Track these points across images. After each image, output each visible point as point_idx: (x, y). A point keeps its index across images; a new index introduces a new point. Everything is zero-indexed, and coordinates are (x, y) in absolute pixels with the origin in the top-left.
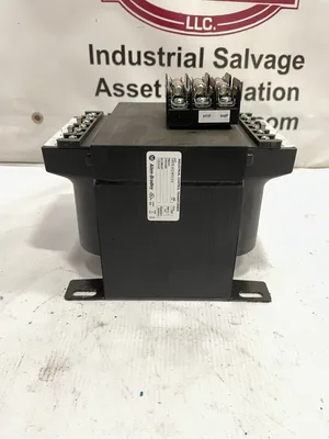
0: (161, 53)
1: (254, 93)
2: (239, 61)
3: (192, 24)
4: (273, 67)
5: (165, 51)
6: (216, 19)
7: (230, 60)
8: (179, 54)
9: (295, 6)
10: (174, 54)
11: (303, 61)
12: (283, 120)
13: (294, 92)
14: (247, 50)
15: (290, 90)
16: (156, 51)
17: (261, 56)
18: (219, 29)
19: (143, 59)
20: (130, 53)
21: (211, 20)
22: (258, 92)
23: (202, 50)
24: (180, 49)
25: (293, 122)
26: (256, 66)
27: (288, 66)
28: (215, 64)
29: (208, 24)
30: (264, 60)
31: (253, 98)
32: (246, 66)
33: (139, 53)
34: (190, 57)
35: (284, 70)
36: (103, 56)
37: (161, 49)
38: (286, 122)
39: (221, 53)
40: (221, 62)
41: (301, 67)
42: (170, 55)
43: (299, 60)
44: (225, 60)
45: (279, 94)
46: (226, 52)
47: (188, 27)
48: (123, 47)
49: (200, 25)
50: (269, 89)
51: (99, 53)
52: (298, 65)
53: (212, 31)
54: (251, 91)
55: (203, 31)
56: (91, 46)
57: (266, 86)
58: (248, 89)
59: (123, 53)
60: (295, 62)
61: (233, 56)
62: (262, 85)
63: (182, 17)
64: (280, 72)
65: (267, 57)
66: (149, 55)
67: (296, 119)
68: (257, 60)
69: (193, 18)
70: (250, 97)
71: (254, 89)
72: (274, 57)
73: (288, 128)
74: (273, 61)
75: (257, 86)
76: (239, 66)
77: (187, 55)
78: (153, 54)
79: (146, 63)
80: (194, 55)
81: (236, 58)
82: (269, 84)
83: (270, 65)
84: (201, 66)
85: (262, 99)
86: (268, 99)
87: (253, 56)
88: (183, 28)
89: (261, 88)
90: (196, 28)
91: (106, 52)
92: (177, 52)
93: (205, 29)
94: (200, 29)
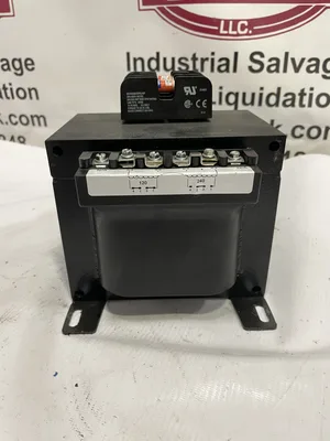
0: (194, 58)
1: (293, 100)
2: (278, 65)
3: (226, 28)
4: (317, 71)
5: (199, 56)
6: (252, 23)
7: (266, 64)
8: (213, 60)
10: (207, 59)
12: (327, 129)
14: (287, 54)
16: (190, 57)
17: (303, 60)
18: (256, 32)
19: (177, 65)
20: (165, 59)
21: (246, 23)
22: (298, 98)
23: (236, 54)
24: (213, 54)
26: (297, 70)
28: (251, 69)
29: (243, 27)
30: (306, 64)
31: (293, 105)
32: (285, 71)
33: (173, 59)
34: (224, 62)
35: (328, 75)
36: (139, 62)
37: (194, 55)
39: (257, 57)
40: (257, 67)
42: (203, 60)
44: (262, 64)
45: (323, 101)
46: (262, 55)
47: (222, 31)
48: (158, 54)
49: (235, 28)
50: (311, 95)
51: (135, 60)
53: (248, 34)
54: (290, 97)
55: (238, 35)
56: (128, 54)
57: (307, 91)
58: (286, 95)
59: (158, 60)
61: (270, 60)
62: (303, 90)
63: (216, 22)
64: (324, 77)
65: (310, 60)
66: (183, 61)
68: (297, 64)
69: (227, 22)
70: (289, 103)
71: (293, 95)
72: (317, 60)
74: (317, 65)
75: (297, 92)
76: (277, 70)
77: (221, 60)
78: (186, 59)
79: (180, 69)
80: (227, 60)
81: (274, 62)
82: (312, 89)
83: (312, 69)
84: (235, 70)
85: (302, 105)
86: (310, 105)
87: (293, 60)
88: (217, 32)
89: (302, 94)
90: (231, 32)
91: (142, 60)
92: (210, 57)
93: (240, 32)
94: (235, 33)
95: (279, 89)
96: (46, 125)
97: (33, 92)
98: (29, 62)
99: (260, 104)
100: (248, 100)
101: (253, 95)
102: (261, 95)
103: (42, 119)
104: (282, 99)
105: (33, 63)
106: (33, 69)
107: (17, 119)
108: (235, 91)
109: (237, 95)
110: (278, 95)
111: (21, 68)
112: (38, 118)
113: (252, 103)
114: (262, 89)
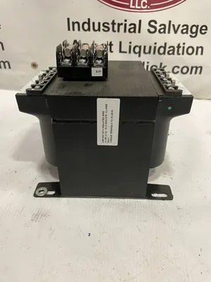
0: (113, 23)
1: (174, 50)
2: (165, 28)
3: (134, 4)
4: (187, 33)
5: (116, 22)
6: (150, 2)
7: (158, 28)
8: (125, 25)
10: (122, 24)
11: (206, 29)
12: (192, 68)
13: (200, 50)
14: (170, 22)
15: (198, 48)
16: (110, 22)
17: (179, 25)
18: (152, 8)
19: (102, 27)
20: (94, 23)
21: (146, 2)
22: (176, 49)
23: (140, 21)
24: (126, 21)
25: (199, 69)
26: (176, 32)
27: (196, 32)
28: (149, 30)
30: (181, 28)
31: (173, 53)
32: (169, 32)
33: (99, 23)
34: (133, 26)
35: (194, 35)
36: (76, 25)
37: (113, 21)
38: (194, 69)
39: (153, 24)
40: (152, 30)
41: (205, 33)
42: (119, 25)
43: (204, 28)
44: (155, 28)
45: (190, 51)
46: (156, 23)
47: (131, 6)
48: (89, 19)
49: (139, 5)
50: (184, 47)
51: (73, 23)
52: (203, 32)
53: (147, 9)
54: (172, 49)
55: (141, 9)
56: (68, 19)
57: (181, 45)
58: (170, 47)
59: (89, 24)
60: (201, 30)
61: (160, 26)
62: (179, 44)
63: (128, 0)
64: (191, 36)
65: (183, 26)
66: (106, 25)
67: (201, 67)
68: (176, 27)
70: (171, 52)
71: (173, 47)
72: (187, 26)
73: (196, 73)
74: (187, 29)
75: (176, 46)
76: (164, 32)
77: (130, 25)
78: (108, 24)
79: (103, 30)
80: (135, 25)
81: (163, 27)
82: (184, 44)
83: (185, 31)
84: (139, 32)
85: (178, 54)
86: (183, 54)
87: (174, 25)
88: (128, 7)
89: (179, 47)
90: (137, 7)
91: (78, 23)
92: (124, 23)
93: (143, 7)
94: (139, 7)
95: (166, 44)
96: (10, 68)
99: (154, 53)
100: (147, 51)
101: (150, 47)
102: (155, 47)
103: (7, 64)
104: (167, 50)
108: (139, 45)
109: (140, 47)
110: (165, 48)
112: (4, 63)
113: (149, 52)
114: (156, 43)
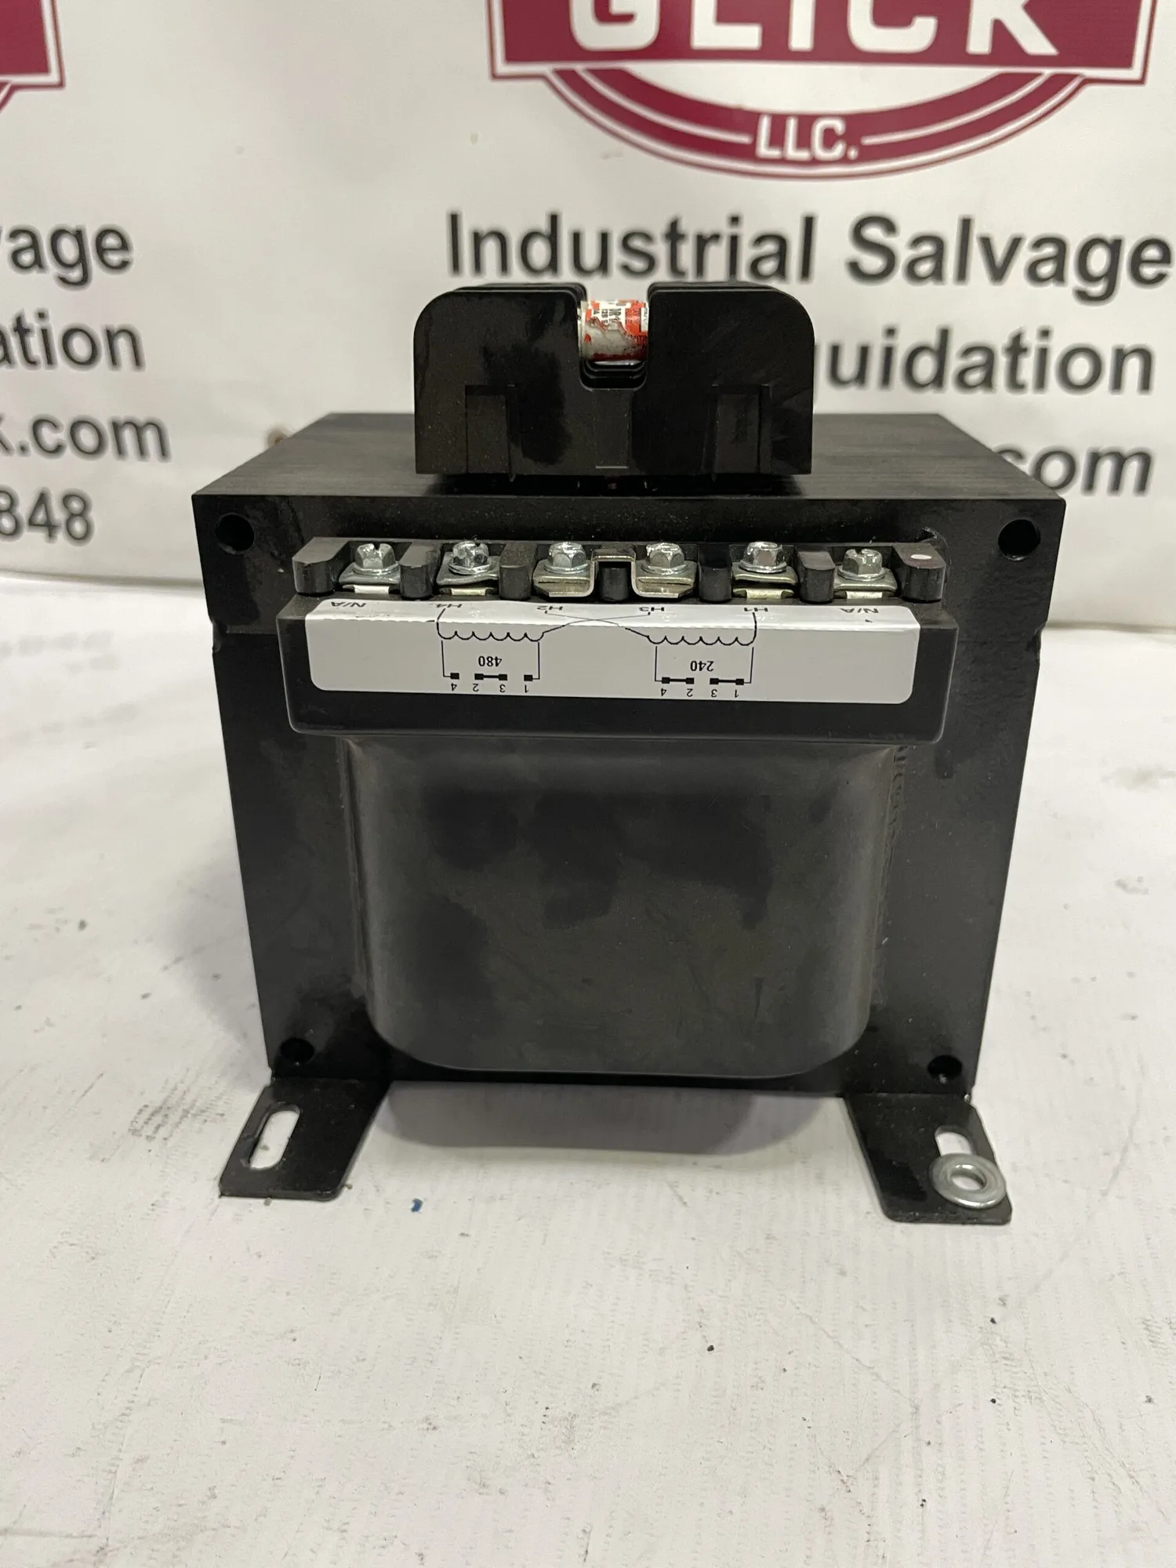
0: (674, 235)
1: (989, 366)
2: (939, 256)
3: (777, 139)
4: (1059, 276)
5: (690, 227)
6: (859, 124)
7: (904, 255)
8: (734, 241)
9: (1134, 73)
10: (716, 237)
11: (1166, 258)
12: (1095, 458)
13: (1133, 366)
14: (966, 225)
15: (1121, 356)
16: (659, 229)
17: (1016, 243)
18: (870, 154)
19: (617, 256)
20: (577, 238)
21: (839, 126)
22: (1002, 362)
23: (809, 223)
24: (735, 220)
25: (1133, 468)
26: (998, 272)
27: (1111, 275)
28: (855, 268)
29: (830, 138)
30: (1025, 256)
31: (988, 382)
32: (962, 274)
33: (604, 238)
34: (770, 247)
35: (1097, 289)
36: (490, 248)
37: (674, 225)
38: (1106, 468)
39: (874, 233)
40: (873, 263)
41: (1160, 278)
42: (703, 242)
43: (1152, 253)
44: (889, 255)
45: (1080, 369)
46: (889, 226)
47: (763, 149)
48: (554, 219)
49: (804, 141)
50: (1043, 353)
51: (478, 239)
52: (1148, 271)
53: (844, 160)
54: (978, 358)
55: (814, 162)
56: (454, 220)
57: (1031, 340)
58: (968, 351)
59: (553, 239)
60: (1137, 261)
61: (916, 243)
62: (1017, 338)
63: (746, 120)
64: (1083, 296)
65: (1039, 244)
66: (637, 243)
67: (1146, 459)
68: (1000, 252)
69: (779, 121)
70: (974, 377)
71: (989, 352)
72: (1060, 244)
73: (1116, 485)
74: (1060, 258)
75: (1000, 342)
76: (937, 274)
77: (760, 240)
78: (647, 237)
79: (626, 269)
80: (781, 240)
81: (927, 248)
82: (1045, 333)
83: (1046, 270)
84: (805, 273)
85: (1015, 385)
86: (1041, 383)
87: (986, 243)
88: (747, 152)
89: (1016, 348)
90: (791, 152)
91: (501, 238)
92: (726, 230)
93: (820, 153)
94: (804, 155)
95: (944, 334)
96: (164, 452)
97: (123, 344)
98: (111, 241)
99: (886, 379)
100: (848, 368)
101: (864, 352)
102: (889, 352)
103: (150, 436)
104: (954, 364)
105: (125, 246)
106: (124, 265)
107: (63, 436)
110: (941, 353)
111: (82, 259)
112: (139, 430)
113: (861, 377)
114: (891, 332)
